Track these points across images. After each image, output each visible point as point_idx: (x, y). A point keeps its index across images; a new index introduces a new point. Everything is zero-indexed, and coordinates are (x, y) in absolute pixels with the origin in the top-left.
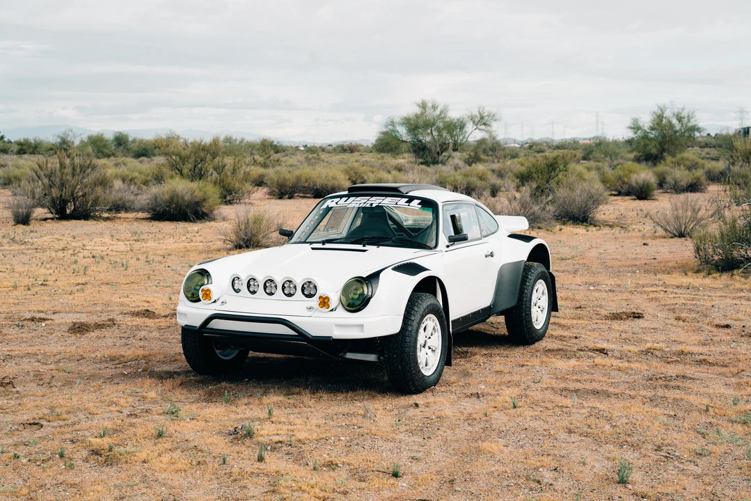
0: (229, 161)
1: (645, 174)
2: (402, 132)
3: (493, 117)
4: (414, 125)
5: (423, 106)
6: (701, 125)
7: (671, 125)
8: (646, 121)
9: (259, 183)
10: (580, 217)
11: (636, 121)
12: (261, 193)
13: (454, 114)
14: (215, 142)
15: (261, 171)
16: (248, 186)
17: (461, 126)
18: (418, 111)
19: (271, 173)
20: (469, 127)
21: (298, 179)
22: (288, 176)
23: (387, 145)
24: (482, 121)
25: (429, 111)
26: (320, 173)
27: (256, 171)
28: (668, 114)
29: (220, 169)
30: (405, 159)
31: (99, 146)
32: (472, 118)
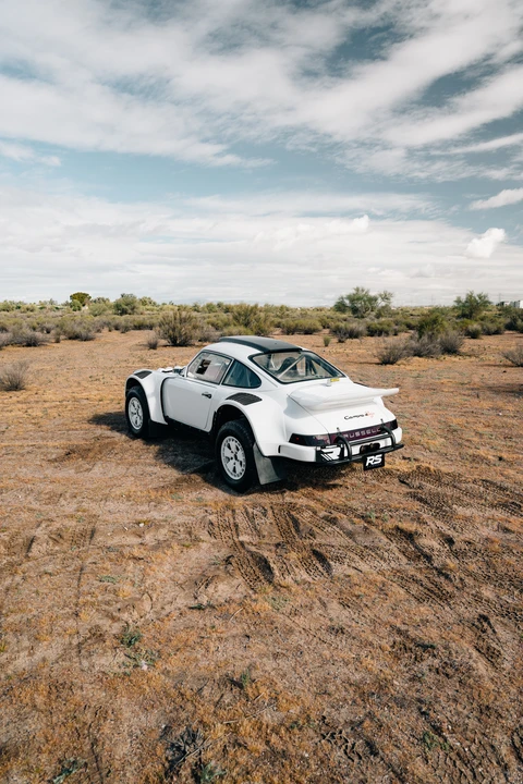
0: (262, 315)
1: (475, 326)
2: (347, 302)
3: (391, 295)
4: (352, 299)
5: (357, 290)
6: (490, 300)
7: (476, 301)
8: (464, 298)
9: (278, 326)
10: (450, 350)
11: (459, 298)
12: (278, 331)
13: (372, 294)
14: (256, 306)
15: (280, 320)
16: (272, 329)
17: (376, 299)
18: (354, 292)
19: (283, 321)
20: (379, 300)
21: (297, 325)
22: (292, 323)
23: (340, 307)
24: (386, 297)
25: (360, 292)
26: (307, 323)
27: (277, 320)
28: (475, 295)
29: (258, 320)
30: (347, 315)
31: (210, 308)
32: (381, 295)
